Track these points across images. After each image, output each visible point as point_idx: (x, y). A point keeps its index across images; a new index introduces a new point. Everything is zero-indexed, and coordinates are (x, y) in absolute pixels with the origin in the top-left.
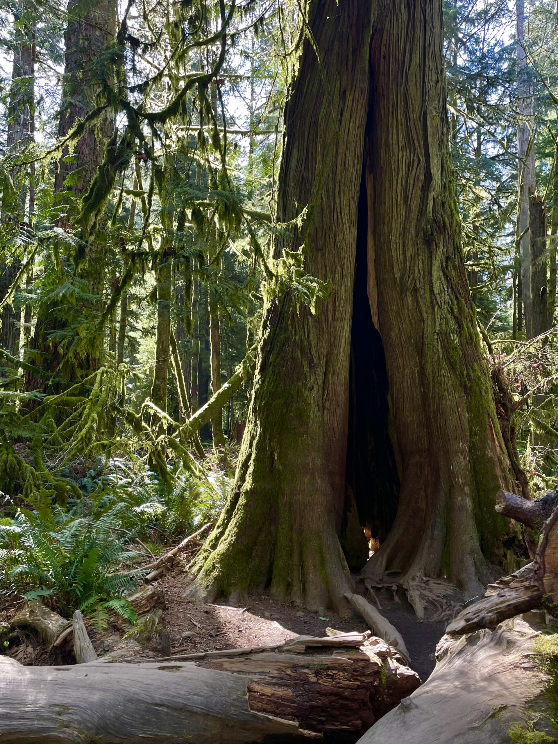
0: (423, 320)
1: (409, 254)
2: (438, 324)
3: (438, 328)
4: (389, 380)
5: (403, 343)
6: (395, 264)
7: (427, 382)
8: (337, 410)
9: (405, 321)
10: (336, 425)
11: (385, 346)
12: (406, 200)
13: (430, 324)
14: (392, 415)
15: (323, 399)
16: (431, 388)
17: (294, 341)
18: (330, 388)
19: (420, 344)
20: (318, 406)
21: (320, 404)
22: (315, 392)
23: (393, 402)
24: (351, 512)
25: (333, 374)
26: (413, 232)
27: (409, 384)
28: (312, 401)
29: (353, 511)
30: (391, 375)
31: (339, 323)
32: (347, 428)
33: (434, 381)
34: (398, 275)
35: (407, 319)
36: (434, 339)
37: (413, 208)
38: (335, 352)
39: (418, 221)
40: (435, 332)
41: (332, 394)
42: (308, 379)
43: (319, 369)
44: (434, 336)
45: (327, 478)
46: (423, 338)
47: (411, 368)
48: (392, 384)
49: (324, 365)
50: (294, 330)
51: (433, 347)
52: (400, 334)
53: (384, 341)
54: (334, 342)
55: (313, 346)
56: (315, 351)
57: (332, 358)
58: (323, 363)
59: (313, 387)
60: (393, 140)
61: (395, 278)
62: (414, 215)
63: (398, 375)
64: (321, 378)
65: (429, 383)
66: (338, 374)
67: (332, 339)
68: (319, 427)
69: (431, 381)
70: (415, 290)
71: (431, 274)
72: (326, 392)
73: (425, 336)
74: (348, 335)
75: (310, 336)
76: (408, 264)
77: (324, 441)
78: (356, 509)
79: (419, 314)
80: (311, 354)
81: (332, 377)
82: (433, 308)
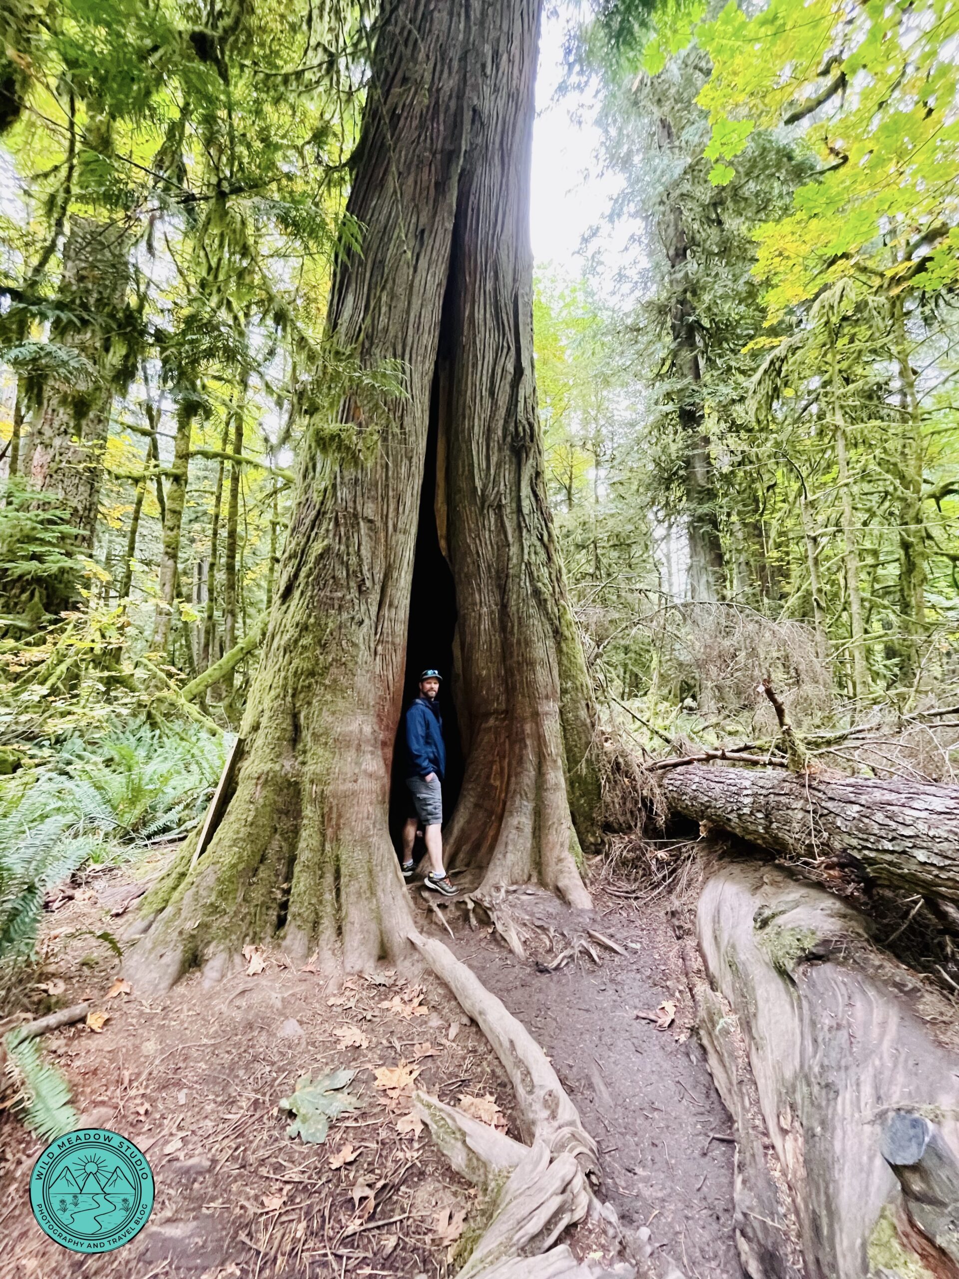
0: (508, 545)
1: (494, 459)
2: (526, 551)
3: (526, 557)
5: (481, 572)
6: (476, 471)
7: (509, 624)
8: (393, 657)
9: (485, 544)
10: (391, 677)
12: (492, 393)
13: (516, 551)
15: (375, 640)
16: (516, 632)
17: (338, 554)
18: (385, 624)
19: (503, 576)
20: (369, 648)
21: (372, 646)
22: (366, 628)
25: (391, 605)
26: (500, 433)
27: (486, 626)
28: (362, 642)
31: (401, 537)
32: (403, 682)
33: (519, 622)
34: (478, 484)
35: (488, 543)
36: (521, 570)
37: (500, 403)
38: (395, 575)
39: (506, 422)
40: (522, 561)
41: (387, 633)
42: (357, 608)
43: (372, 597)
44: (521, 566)
46: (507, 569)
47: (490, 606)
48: (464, 626)
49: (379, 591)
50: (337, 538)
51: (520, 580)
52: (479, 561)
54: (394, 562)
55: (365, 562)
56: (368, 570)
57: (390, 583)
58: (378, 588)
59: (363, 621)
60: (479, 316)
61: (475, 488)
62: (502, 412)
63: (473, 614)
64: (374, 609)
65: (513, 626)
66: (396, 607)
67: (392, 558)
68: (370, 679)
69: (516, 624)
70: (500, 507)
71: (519, 490)
72: (380, 629)
73: (511, 565)
74: (412, 555)
75: (362, 547)
76: (492, 472)
77: (376, 700)
79: (503, 537)
80: (362, 573)
81: (389, 610)
82: (521, 532)
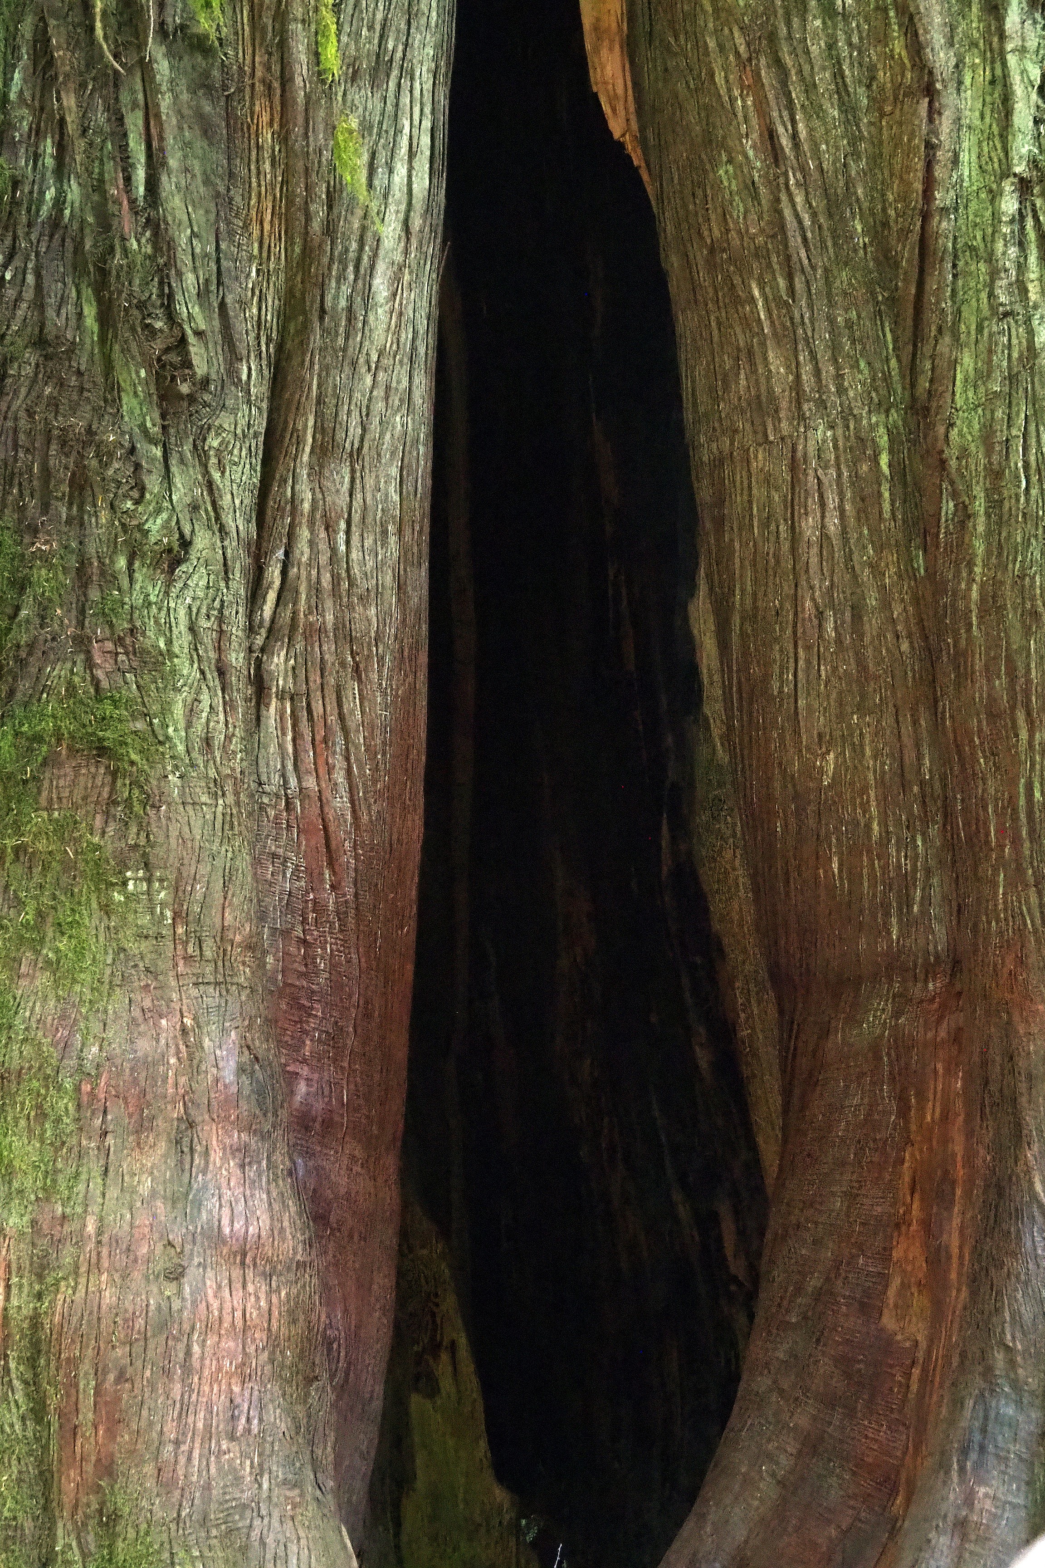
0: (930, 91)
3: (1024, 145)
4: (704, 493)
5: (795, 241)
7: (949, 506)
8: (352, 704)
9: (810, 88)
10: (340, 803)
11: (673, 262)
13: (971, 116)
14: (716, 731)
15: (251, 629)
16: (979, 547)
17: (55, 223)
18: (303, 551)
19: (907, 254)
20: (221, 672)
21: (236, 658)
22: (199, 580)
23: (723, 645)
24: (433, 1391)
25: (326, 450)
27: (833, 523)
28: (182, 641)
29: (446, 1384)
30: (719, 462)
31: (363, 103)
32: (415, 825)
33: (995, 504)
35: (823, 79)
36: (996, 216)
38: (339, 297)
40: (1006, 173)
41: (316, 589)
42: (153, 483)
43: (225, 420)
44: (994, 195)
45: (281, 1160)
46: (926, 217)
47: (847, 414)
48: (720, 522)
49: (259, 389)
50: (49, 147)
51: (994, 274)
52: (778, 185)
53: (668, 227)
54: (330, 229)
55: (184, 259)
56: (202, 295)
57: (316, 339)
58: (255, 374)
59: (186, 544)
63: (760, 459)
64: (237, 480)
65: (964, 515)
66: (356, 455)
67: (319, 211)
68: (228, 821)
69: (979, 506)
72: (274, 574)
73: (942, 197)
74: (422, 183)
75: (168, 184)
77: (262, 917)
78: (468, 1367)
79: (898, 46)
80: (171, 317)
81: (317, 472)
